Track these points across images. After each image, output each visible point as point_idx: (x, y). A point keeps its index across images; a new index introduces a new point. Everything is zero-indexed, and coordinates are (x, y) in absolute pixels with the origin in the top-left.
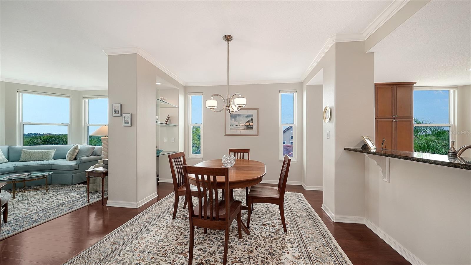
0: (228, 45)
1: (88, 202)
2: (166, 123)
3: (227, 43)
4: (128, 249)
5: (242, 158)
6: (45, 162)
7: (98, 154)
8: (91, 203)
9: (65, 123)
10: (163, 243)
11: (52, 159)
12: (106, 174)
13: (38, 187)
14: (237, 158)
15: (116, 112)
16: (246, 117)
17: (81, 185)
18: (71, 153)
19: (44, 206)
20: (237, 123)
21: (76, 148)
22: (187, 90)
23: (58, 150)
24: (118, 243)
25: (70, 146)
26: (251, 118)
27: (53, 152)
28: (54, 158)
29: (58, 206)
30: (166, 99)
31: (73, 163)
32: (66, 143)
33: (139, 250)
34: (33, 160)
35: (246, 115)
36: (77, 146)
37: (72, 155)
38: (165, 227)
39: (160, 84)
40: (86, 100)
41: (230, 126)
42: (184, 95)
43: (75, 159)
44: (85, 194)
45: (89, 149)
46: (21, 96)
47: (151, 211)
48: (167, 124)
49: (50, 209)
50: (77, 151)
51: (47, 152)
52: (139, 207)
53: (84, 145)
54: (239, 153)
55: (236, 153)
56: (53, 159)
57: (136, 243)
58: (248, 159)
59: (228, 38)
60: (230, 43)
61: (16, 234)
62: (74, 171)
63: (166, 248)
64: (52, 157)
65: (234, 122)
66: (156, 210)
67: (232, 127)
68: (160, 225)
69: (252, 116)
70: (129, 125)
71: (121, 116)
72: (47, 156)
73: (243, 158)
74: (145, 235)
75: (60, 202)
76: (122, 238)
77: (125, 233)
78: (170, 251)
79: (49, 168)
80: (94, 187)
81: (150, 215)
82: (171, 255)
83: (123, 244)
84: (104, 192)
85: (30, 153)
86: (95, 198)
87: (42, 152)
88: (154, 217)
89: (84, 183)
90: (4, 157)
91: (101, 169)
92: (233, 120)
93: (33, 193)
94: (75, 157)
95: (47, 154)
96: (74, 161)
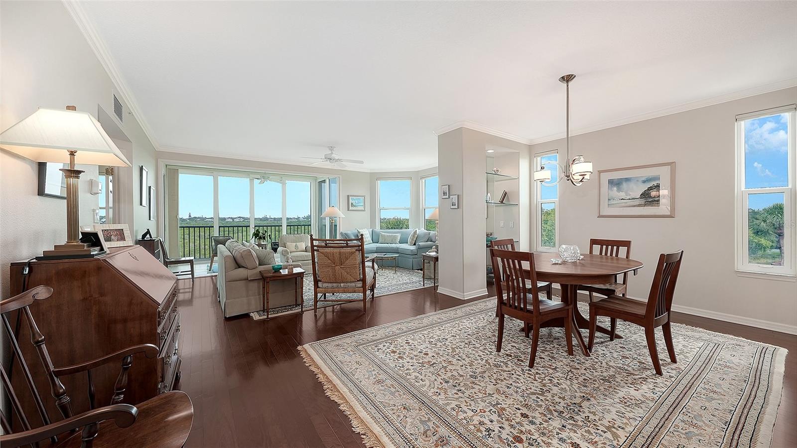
0: (568, 89)
1: (424, 286)
2: (502, 202)
3: (566, 84)
4: (449, 325)
5: (614, 255)
6: (394, 245)
7: (433, 240)
8: (426, 287)
9: (407, 207)
10: (479, 331)
11: (398, 243)
12: (437, 259)
13: (390, 268)
14: (606, 254)
15: (444, 194)
16: (644, 182)
17: (419, 271)
18: (412, 237)
19: (394, 282)
20: (622, 195)
22: (533, 151)
23: (402, 234)
24: (442, 319)
25: (411, 230)
26: (655, 183)
27: (399, 236)
28: (400, 243)
29: (403, 284)
30: (500, 170)
31: (413, 248)
32: (407, 227)
33: (457, 328)
34: (387, 243)
35: (644, 179)
36: (416, 231)
37: (412, 240)
38: (485, 321)
39: (493, 151)
40: (424, 180)
41: (609, 200)
42: (528, 158)
43: (415, 244)
44: (422, 279)
45: (425, 234)
46: (379, 184)
47: (476, 305)
48: (504, 203)
49: (398, 285)
50: (416, 236)
51: (395, 235)
52: (465, 299)
53: (421, 230)
54: (610, 247)
55: (604, 247)
57: (456, 323)
58: (627, 257)
59: (567, 79)
60: (570, 83)
61: (381, 296)
62: (414, 256)
63: (480, 334)
64: (399, 241)
65: (618, 193)
66: (481, 305)
67: (612, 202)
68: (481, 317)
69: (657, 178)
70: (456, 207)
71: (449, 198)
72: (395, 240)
73: (617, 255)
74: (465, 321)
75: (405, 281)
76: (445, 317)
77: (449, 315)
78: (483, 338)
79: (396, 251)
80: (429, 274)
81: (474, 308)
82: (483, 340)
83: (446, 321)
84: (435, 279)
85: (384, 235)
86: (429, 284)
87: (393, 236)
88: (477, 310)
89: (421, 270)
90: (371, 239)
91: (433, 254)
92: (615, 189)
93: (387, 271)
94: (414, 242)
95: (395, 237)
96: (414, 246)
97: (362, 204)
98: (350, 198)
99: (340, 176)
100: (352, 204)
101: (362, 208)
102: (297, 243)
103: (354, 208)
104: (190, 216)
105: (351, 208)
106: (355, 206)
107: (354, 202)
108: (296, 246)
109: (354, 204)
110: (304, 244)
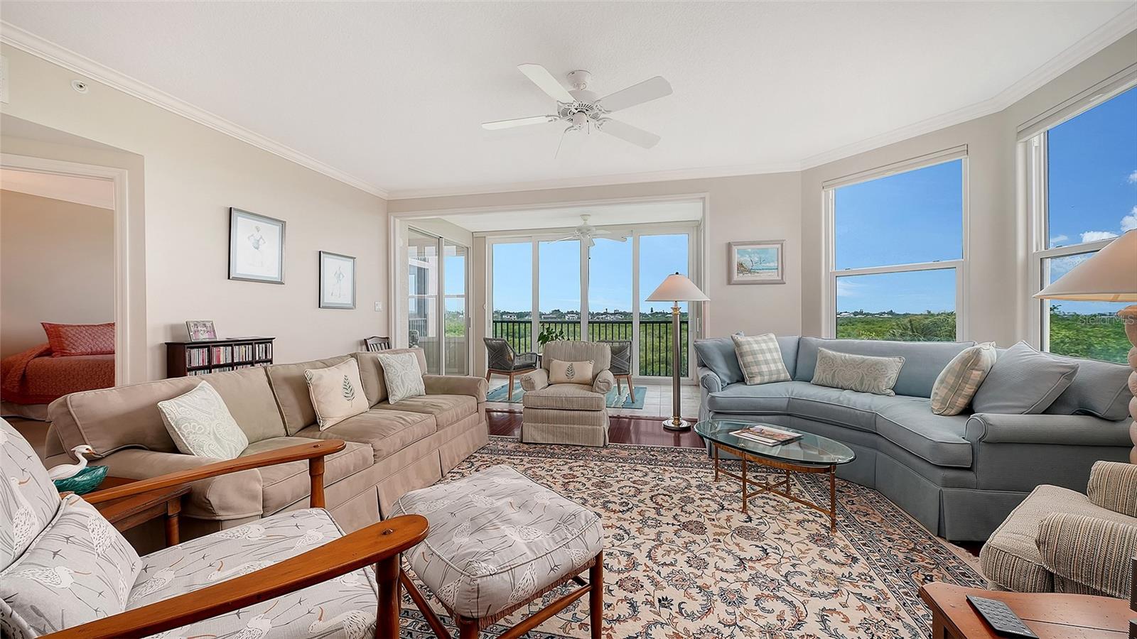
6: (861, 401)
11: (889, 391)
18: (951, 380)
21: (973, 360)
23: (909, 356)
25: (958, 347)
27: (893, 368)
28: (899, 391)
31: (953, 430)
32: (951, 336)
34: (840, 386)
36: (977, 354)
37: (955, 390)
45: (1042, 375)
46: (832, 200)
50: (976, 375)
51: (877, 363)
56: (893, 393)
64: (892, 384)
72: (875, 380)
79: (868, 425)
87: (864, 361)
90: (781, 366)
94: (966, 401)
95: (876, 371)
96: (961, 423)
97: (773, 265)
98: (735, 249)
99: (707, 195)
100: (740, 265)
101: (774, 276)
102: (574, 363)
103: (748, 277)
104: (652, 311)
105: (737, 277)
106: (750, 271)
107: (746, 260)
108: (570, 371)
109: (748, 265)
110: (591, 366)
